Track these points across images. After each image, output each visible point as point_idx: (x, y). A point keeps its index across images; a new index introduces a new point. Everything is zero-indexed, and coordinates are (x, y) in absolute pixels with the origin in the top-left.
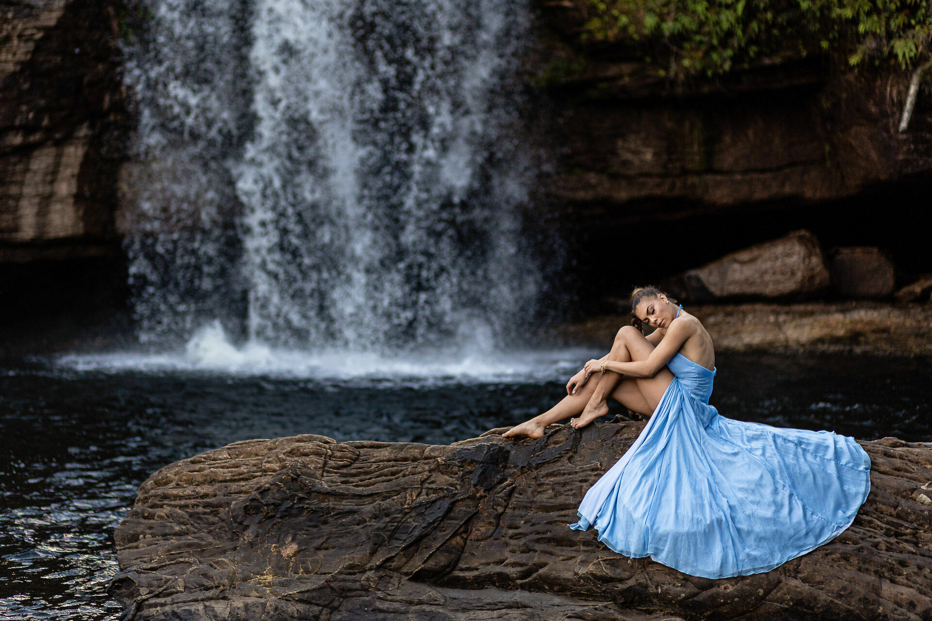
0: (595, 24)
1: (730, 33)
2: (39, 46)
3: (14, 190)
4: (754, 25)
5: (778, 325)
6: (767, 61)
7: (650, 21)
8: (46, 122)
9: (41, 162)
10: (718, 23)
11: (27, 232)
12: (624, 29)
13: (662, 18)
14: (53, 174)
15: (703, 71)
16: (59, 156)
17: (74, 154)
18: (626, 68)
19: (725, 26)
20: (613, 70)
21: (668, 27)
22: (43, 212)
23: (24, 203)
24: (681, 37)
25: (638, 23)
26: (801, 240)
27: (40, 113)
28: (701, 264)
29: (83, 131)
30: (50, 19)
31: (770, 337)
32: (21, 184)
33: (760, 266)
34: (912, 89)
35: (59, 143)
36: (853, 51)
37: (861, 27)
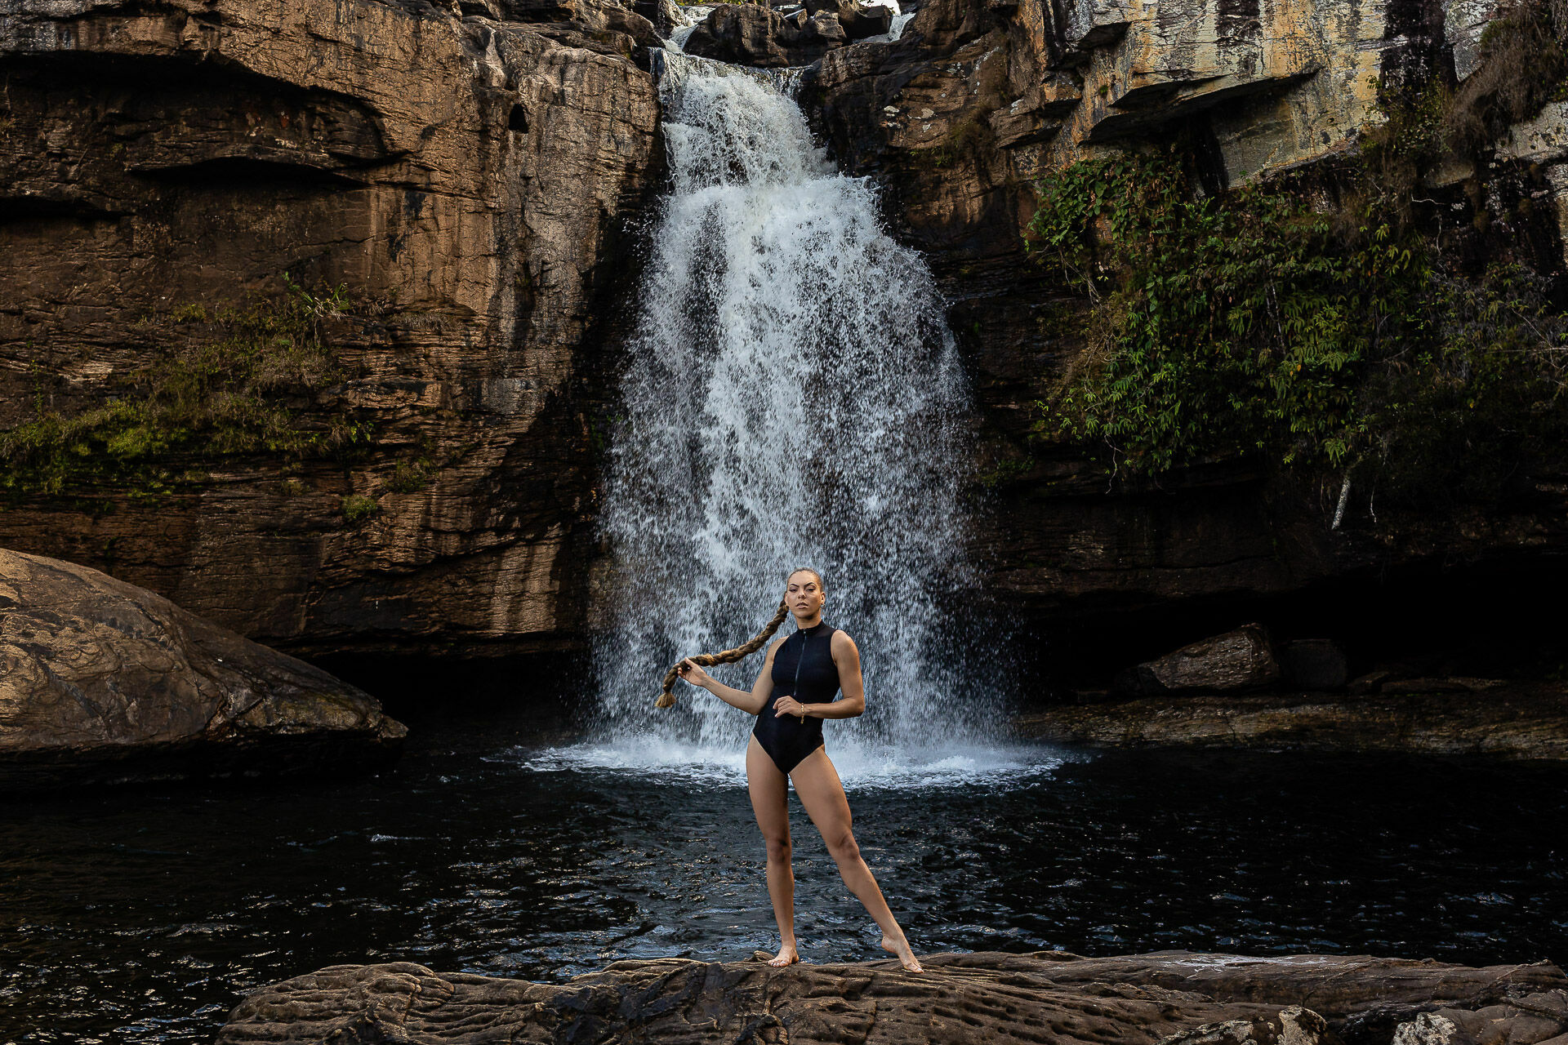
0: (1040, 425)
1: (1169, 433)
2: (510, 453)
3: (486, 588)
4: (1193, 426)
5: (1226, 720)
6: (1207, 460)
7: (1091, 422)
8: (516, 524)
9: (513, 561)
10: (1157, 423)
11: (499, 629)
12: (1068, 429)
13: (1103, 419)
14: (525, 572)
15: (1145, 470)
16: (531, 555)
17: (546, 553)
18: (1073, 467)
19: (1164, 427)
20: (1060, 470)
21: (1108, 427)
22: (515, 609)
23: (496, 600)
24: (1120, 438)
25: (1081, 424)
26: (1251, 633)
27: (510, 514)
28: (1153, 658)
29: (555, 531)
30: (522, 426)
31: (1218, 732)
32: (493, 583)
33: (1210, 659)
34: (1345, 488)
35: (531, 544)
36: (1287, 451)
37: (1293, 428)
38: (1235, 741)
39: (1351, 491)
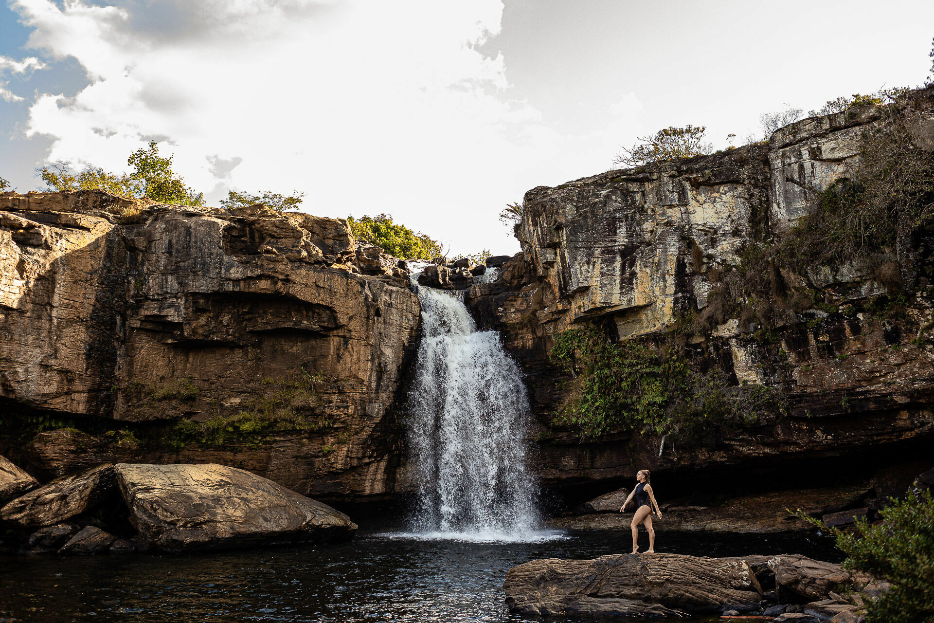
0: (555, 420)
1: (600, 423)
2: (374, 430)
3: (364, 478)
4: (608, 420)
5: (619, 521)
6: (612, 432)
7: (574, 419)
8: (375, 455)
9: (373, 468)
10: (596, 420)
11: (367, 492)
12: (565, 421)
13: (578, 418)
14: (376, 472)
15: (592, 436)
16: (378, 466)
17: (383, 465)
18: (565, 434)
19: (599, 421)
20: (560, 435)
21: (580, 421)
22: (372, 485)
23: (367, 482)
24: (584, 425)
25: (570, 420)
27: (373, 451)
28: (591, 499)
29: (386, 457)
30: (377, 420)
31: (617, 525)
32: (366, 475)
33: (611, 500)
34: (662, 442)
35: (379, 462)
36: (642, 430)
37: (645, 422)
38: (623, 528)
39: (665, 443)
